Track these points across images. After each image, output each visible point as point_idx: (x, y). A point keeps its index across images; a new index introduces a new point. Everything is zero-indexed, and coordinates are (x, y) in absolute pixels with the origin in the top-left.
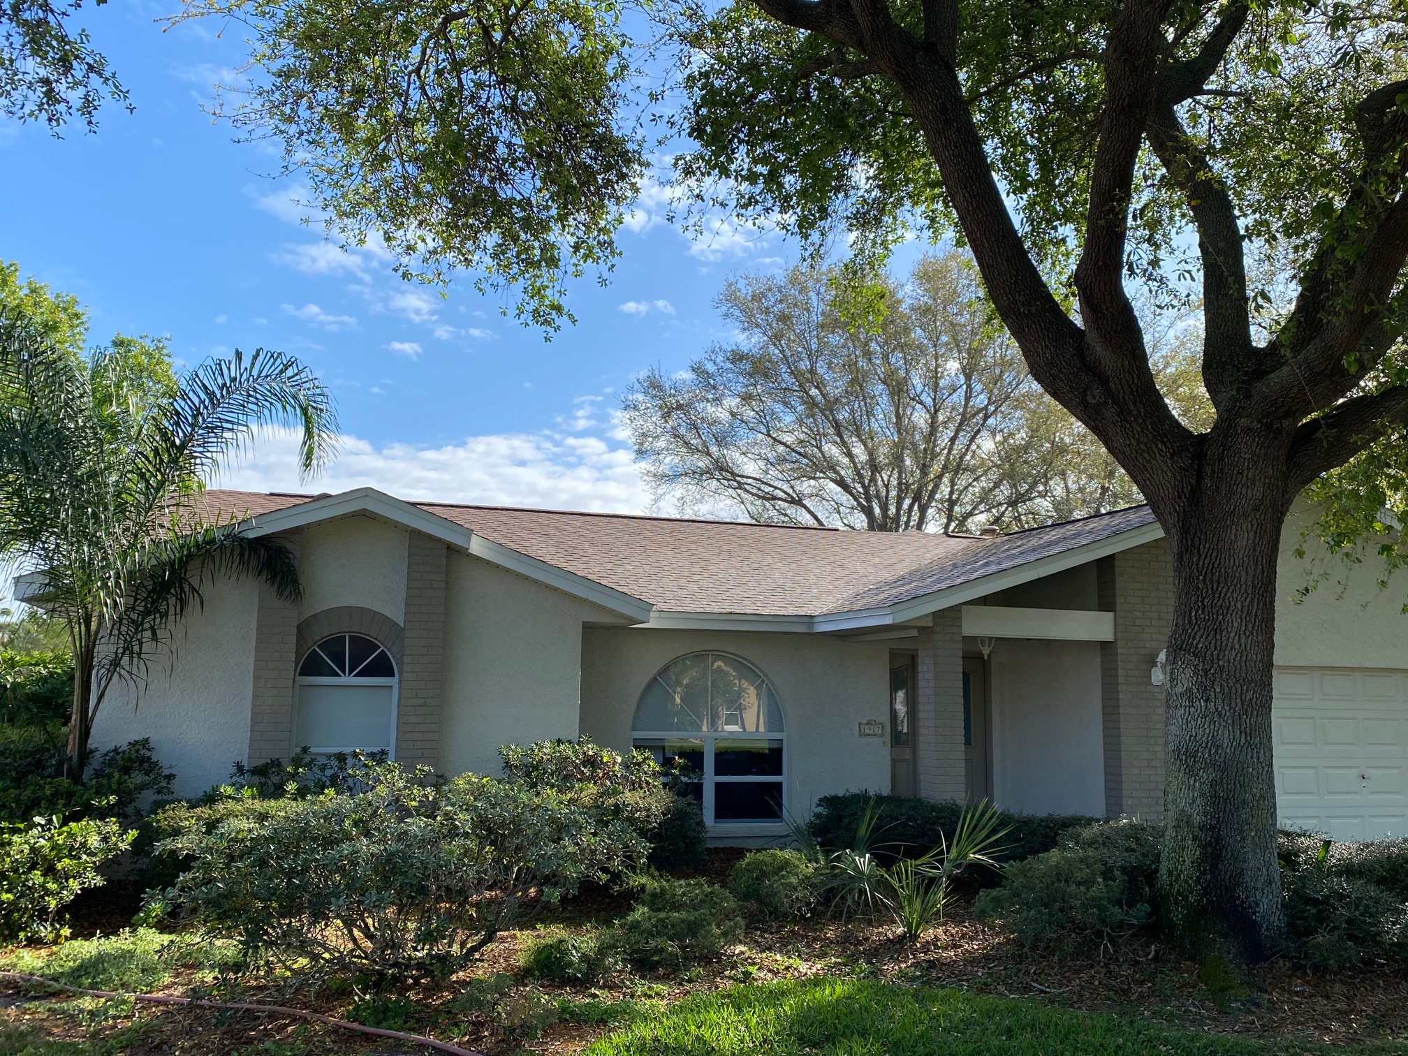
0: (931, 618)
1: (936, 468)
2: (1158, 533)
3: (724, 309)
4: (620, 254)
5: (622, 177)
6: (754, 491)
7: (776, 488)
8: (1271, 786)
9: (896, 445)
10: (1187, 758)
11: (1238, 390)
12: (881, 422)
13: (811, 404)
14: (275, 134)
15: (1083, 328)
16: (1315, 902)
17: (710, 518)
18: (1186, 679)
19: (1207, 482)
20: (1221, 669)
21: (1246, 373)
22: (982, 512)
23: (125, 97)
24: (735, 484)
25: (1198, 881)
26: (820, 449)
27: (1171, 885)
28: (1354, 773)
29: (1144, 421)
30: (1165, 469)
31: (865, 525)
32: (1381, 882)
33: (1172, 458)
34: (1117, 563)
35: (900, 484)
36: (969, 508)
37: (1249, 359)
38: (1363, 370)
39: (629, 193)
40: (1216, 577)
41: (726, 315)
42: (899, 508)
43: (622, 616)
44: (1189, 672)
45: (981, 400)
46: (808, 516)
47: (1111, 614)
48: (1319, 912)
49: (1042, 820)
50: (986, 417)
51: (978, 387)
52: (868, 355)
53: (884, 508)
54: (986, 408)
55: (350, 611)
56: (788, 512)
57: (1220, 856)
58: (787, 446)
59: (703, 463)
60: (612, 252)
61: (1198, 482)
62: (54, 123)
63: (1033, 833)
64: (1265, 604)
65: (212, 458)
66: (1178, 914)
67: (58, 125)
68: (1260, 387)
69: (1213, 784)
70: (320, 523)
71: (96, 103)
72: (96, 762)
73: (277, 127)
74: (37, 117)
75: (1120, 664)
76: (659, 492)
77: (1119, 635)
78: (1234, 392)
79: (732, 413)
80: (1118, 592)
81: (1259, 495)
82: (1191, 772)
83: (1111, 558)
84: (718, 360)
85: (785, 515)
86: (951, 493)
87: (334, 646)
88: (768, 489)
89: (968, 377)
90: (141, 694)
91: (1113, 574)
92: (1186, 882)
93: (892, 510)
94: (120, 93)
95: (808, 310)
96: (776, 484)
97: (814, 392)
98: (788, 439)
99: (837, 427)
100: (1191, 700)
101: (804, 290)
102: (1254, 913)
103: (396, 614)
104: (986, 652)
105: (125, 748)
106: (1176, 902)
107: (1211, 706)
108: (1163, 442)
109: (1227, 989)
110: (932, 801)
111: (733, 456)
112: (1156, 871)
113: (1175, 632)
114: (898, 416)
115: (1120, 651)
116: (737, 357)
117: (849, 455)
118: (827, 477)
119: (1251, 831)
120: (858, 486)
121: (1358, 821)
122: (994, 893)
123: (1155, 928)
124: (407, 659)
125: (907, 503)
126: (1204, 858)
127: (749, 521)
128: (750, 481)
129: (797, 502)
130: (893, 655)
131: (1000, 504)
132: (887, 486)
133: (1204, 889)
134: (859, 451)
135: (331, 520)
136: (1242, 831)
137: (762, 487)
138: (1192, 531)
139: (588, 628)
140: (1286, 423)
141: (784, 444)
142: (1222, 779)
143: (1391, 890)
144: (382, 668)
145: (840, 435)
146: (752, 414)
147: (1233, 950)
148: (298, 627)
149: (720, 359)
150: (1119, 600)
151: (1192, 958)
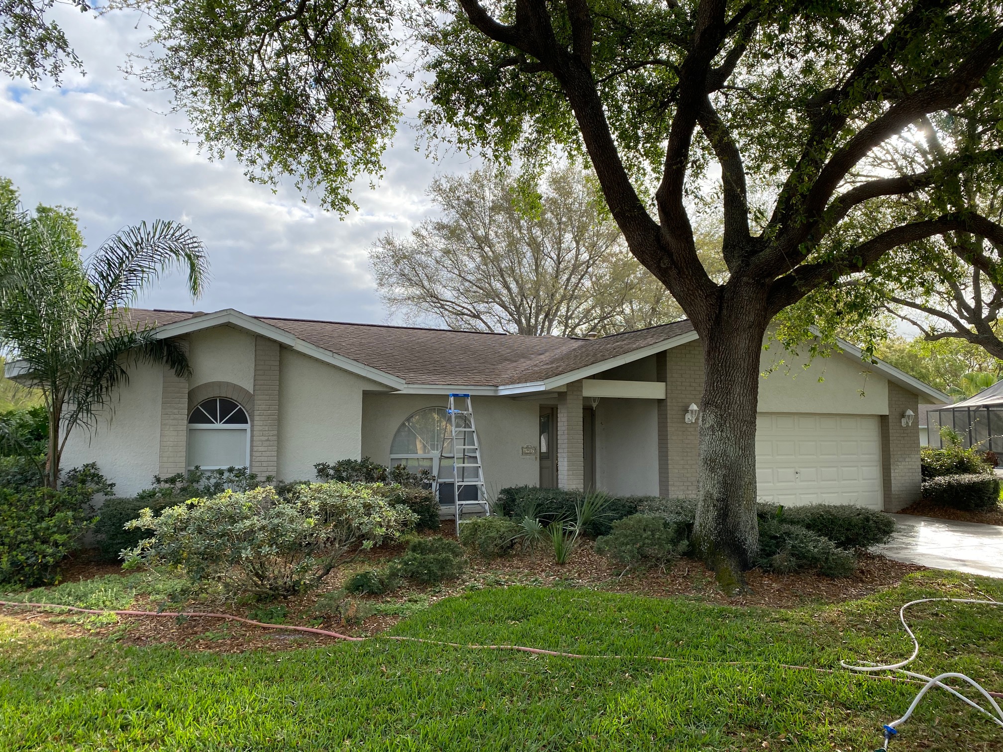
0: (565, 387)
1: (558, 296)
2: (694, 336)
3: (432, 196)
4: (385, 168)
5: (385, 121)
6: (450, 309)
7: (464, 308)
8: (754, 477)
9: (535, 282)
10: (711, 463)
11: (742, 261)
12: (526, 268)
13: (484, 257)
14: (170, 87)
15: (660, 224)
16: (775, 538)
17: (423, 326)
18: (711, 420)
19: (725, 312)
20: (730, 414)
21: (747, 252)
22: (584, 323)
23: (80, 65)
24: (439, 305)
25: (715, 529)
26: (490, 284)
27: (701, 531)
28: (793, 470)
29: (692, 278)
30: (702, 304)
31: (517, 331)
32: (808, 527)
33: (706, 298)
34: (668, 355)
35: (537, 306)
36: (577, 321)
37: (748, 244)
38: (809, 251)
39: (389, 132)
40: (728, 365)
41: (434, 200)
42: (536, 320)
43: (387, 386)
44: (713, 416)
45: (585, 256)
46: (483, 325)
47: (664, 384)
48: (778, 543)
49: (628, 499)
50: (588, 267)
51: (583, 249)
52: (520, 228)
53: (528, 320)
54: (588, 261)
55: (219, 384)
56: (471, 322)
57: (727, 515)
58: (471, 282)
59: (417, 291)
60: (380, 167)
61: (720, 312)
62: (33, 80)
63: (624, 506)
64: (753, 379)
65: (132, 289)
66: (704, 548)
67: (36, 80)
68: (754, 260)
69: (724, 476)
70: (200, 330)
71: (61, 68)
72: (63, 476)
73: (171, 83)
74: (22, 75)
75: (669, 412)
76: (393, 309)
77: (668, 395)
78: (740, 262)
79: (437, 262)
80: (668, 371)
81: (752, 319)
82: (712, 470)
83: (665, 352)
84: (429, 228)
85: (469, 324)
86: (567, 311)
87: (210, 405)
88: (460, 309)
89: (577, 243)
90: (93, 435)
91: (666, 361)
92: (709, 529)
93: (533, 321)
94: (76, 62)
95: (483, 198)
96: (463, 305)
97: (487, 249)
98: (470, 277)
99: (501, 271)
100: (713, 431)
101: (482, 186)
102: (744, 545)
103: (249, 386)
104: (594, 405)
105: (80, 468)
106: (704, 541)
107: (724, 434)
108: (701, 290)
109: (730, 584)
110: (565, 490)
111: (439, 289)
112: (693, 524)
113: (705, 395)
114: (537, 266)
115: (668, 404)
116: (440, 227)
117: (509, 289)
118: (495, 302)
119: (743, 501)
120: (512, 307)
121: (793, 496)
122: (605, 538)
123: (691, 554)
124: (256, 413)
125: (541, 317)
126: (719, 516)
127: (447, 328)
128: (448, 303)
129: (477, 316)
130: (542, 408)
131: (595, 318)
132: (530, 308)
133: (719, 533)
134: (513, 286)
135: (207, 329)
136: (739, 501)
137: (455, 307)
138: (716, 339)
139: (366, 394)
140: (767, 280)
141: (469, 281)
142: (729, 474)
143: (813, 530)
144: (240, 418)
145: (502, 276)
146: (450, 262)
147: (733, 564)
148: (189, 393)
149: (430, 228)
150: (668, 375)
151: (712, 569)
